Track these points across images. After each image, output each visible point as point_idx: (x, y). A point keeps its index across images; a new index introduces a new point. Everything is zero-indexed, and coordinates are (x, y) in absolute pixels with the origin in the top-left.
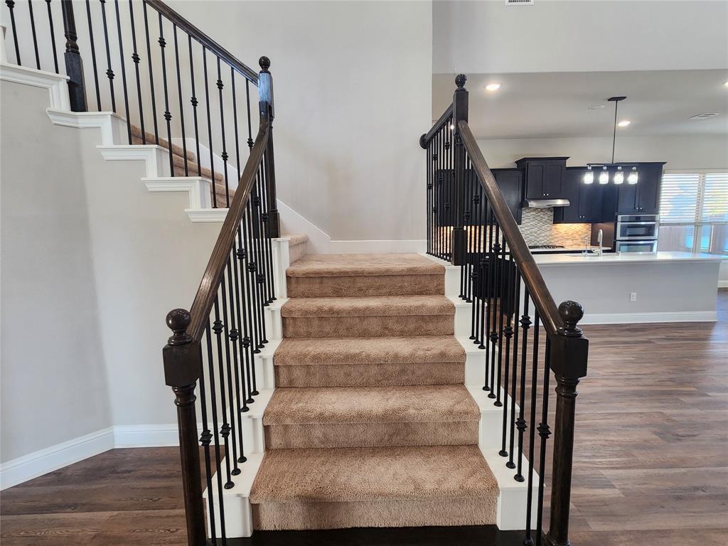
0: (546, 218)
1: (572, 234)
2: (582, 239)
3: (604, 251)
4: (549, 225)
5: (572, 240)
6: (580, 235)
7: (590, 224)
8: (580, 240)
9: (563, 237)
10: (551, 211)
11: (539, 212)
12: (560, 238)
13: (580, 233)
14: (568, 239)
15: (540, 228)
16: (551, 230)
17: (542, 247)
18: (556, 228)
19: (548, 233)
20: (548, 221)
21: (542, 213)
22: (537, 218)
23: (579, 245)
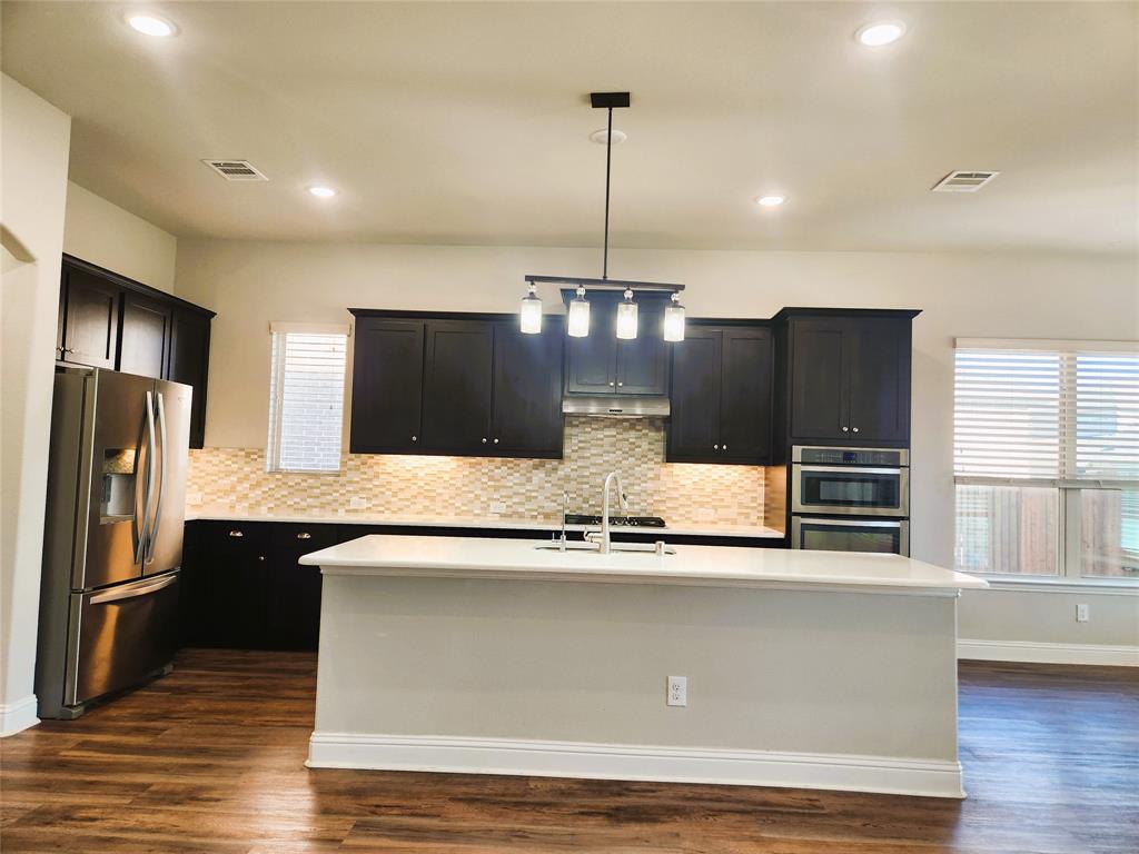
0: (645, 445)
1: (715, 492)
2: (740, 505)
4: (651, 464)
5: (715, 508)
6: (734, 495)
7: (762, 469)
8: (735, 510)
9: (689, 497)
10: (658, 430)
11: (625, 430)
12: (682, 501)
13: (735, 489)
14: (702, 505)
16: (657, 477)
17: (632, 521)
18: (670, 475)
19: (649, 485)
20: (651, 455)
21: (632, 433)
22: (619, 445)
23: (734, 522)
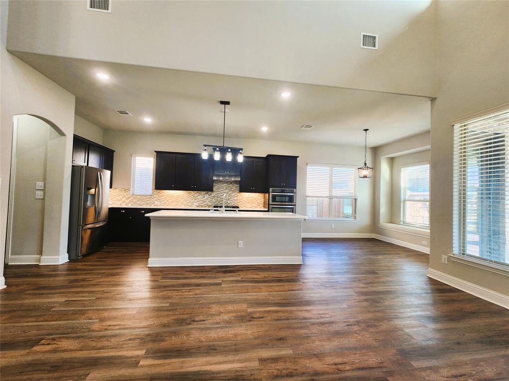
0: (234, 188)
1: (252, 200)
3: (226, 210)
4: (236, 193)
5: (252, 204)
6: (256, 201)
8: (256, 204)
10: (237, 184)
11: (230, 184)
12: (244, 202)
13: (256, 199)
14: (248, 203)
15: (230, 195)
16: (237, 196)
17: (231, 207)
18: (241, 196)
19: (235, 198)
20: (236, 191)
21: (231, 185)
22: (228, 188)
23: (256, 207)
